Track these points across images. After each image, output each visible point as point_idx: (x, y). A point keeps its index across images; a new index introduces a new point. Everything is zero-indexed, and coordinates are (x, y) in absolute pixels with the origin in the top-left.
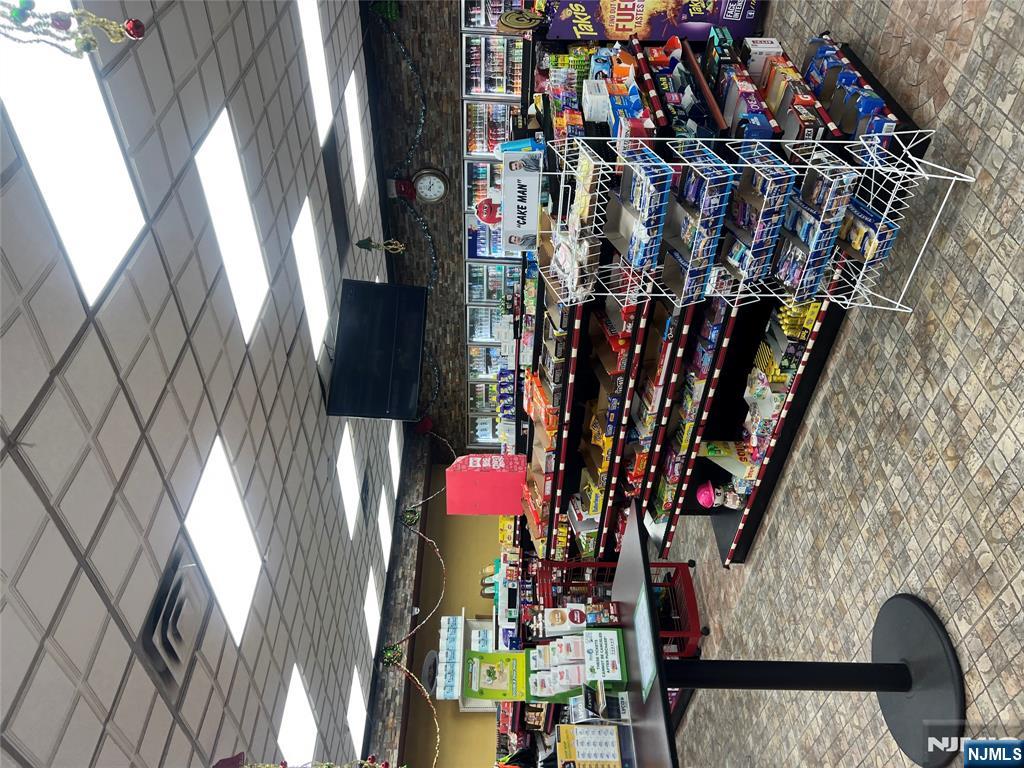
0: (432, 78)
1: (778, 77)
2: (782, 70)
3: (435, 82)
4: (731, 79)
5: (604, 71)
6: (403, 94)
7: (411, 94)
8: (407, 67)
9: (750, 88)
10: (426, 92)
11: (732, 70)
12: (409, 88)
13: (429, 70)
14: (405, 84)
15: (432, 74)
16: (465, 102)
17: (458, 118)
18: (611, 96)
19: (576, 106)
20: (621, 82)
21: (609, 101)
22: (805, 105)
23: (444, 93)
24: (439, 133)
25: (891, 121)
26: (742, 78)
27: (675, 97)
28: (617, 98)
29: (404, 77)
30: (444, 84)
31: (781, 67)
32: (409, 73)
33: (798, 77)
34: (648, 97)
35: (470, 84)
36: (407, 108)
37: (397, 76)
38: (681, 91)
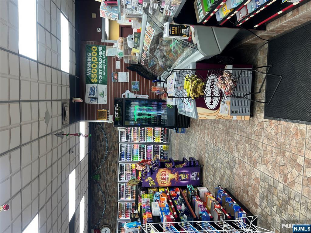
0: (108, 196)
1: (209, 199)
2: (209, 197)
3: (109, 197)
4: (195, 201)
5: (158, 199)
6: (99, 201)
7: (102, 201)
8: (101, 193)
9: (201, 203)
10: (106, 200)
11: (195, 198)
12: (101, 199)
13: (108, 193)
14: (100, 198)
15: (109, 195)
16: (118, 203)
17: (116, 207)
18: (160, 207)
19: (150, 211)
20: (163, 203)
21: (159, 209)
22: (218, 208)
23: (112, 200)
24: (110, 213)
25: (244, 213)
26: (198, 200)
27: (179, 207)
28: (162, 208)
29: (100, 196)
30: (112, 197)
31: (209, 196)
32: (101, 195)
33: (214, 199)
34: (171, 207)
35: (120, 197)
36: (100, 205)
37: (98, 196)
38: (181, 205)
